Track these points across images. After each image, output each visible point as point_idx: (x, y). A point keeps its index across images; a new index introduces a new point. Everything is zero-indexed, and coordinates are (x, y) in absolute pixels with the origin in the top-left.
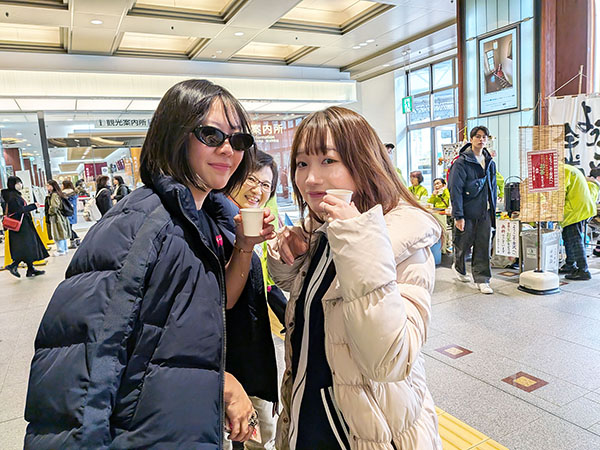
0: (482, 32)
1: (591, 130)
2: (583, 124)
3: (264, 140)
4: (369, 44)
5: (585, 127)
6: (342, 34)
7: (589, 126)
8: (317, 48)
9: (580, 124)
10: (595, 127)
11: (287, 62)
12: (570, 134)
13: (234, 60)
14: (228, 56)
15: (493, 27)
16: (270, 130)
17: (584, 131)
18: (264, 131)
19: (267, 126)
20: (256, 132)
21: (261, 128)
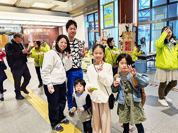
0: (104, 3)
3: (44, 34)
4: (74, 6)
6: (65, 2)
8: (58, 6)
11: (49, 10)
13: (31, 8)
14: (28, 6)
15: (107, 2)
16: (46, 31)
18: (44, 31)
19: (45, 30)
20: (41, 32)
21: (43, 30)
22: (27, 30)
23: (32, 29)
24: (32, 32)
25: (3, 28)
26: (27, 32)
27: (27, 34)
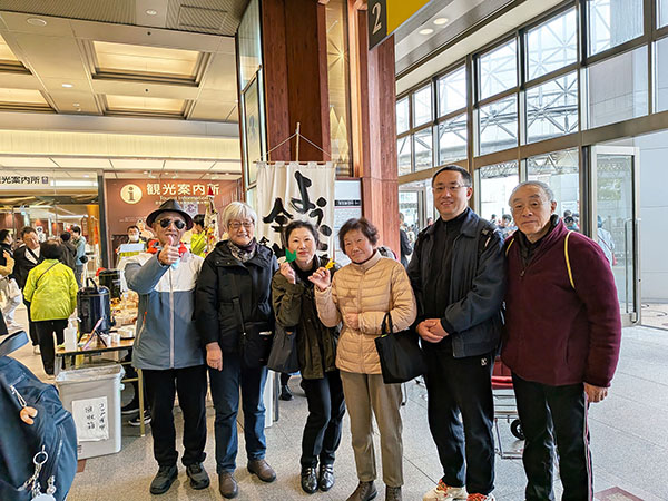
0: (246, 83)
1: (310, 210)
2: (299, 201)
5: (301, 206)
7: (307, 205)
8: (193, 101)
9: (294, 201)
10: (317, 207)
12: (281, 214)
16: (202, 190)
17: (299, 210)
18: (195, 191)
19: (199, 186)
20: (184, 192)
21: (191, 188)
23: (149, 186)
24: (150, 192)
26: (131, 194)
27: (132, 202)
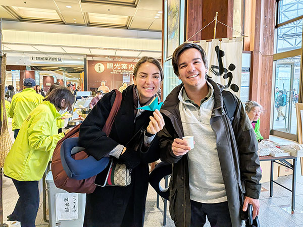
1: (224, 73)
2: (216, 67)
5: (218, 71)
6: (136, 7)
7: (222, 70)
8: (132, 17)
9: (213, 67)
10: (229, 71)
17: (216, 74)
18: (129, 68)
19: (131, 65)
20: (124, 68)
21: (128, 66)
22: (99, 65)
23: (108, 64)
24: (108, 67)
25: (60, 60)
26: (99, 68)
27: (100, 72)
